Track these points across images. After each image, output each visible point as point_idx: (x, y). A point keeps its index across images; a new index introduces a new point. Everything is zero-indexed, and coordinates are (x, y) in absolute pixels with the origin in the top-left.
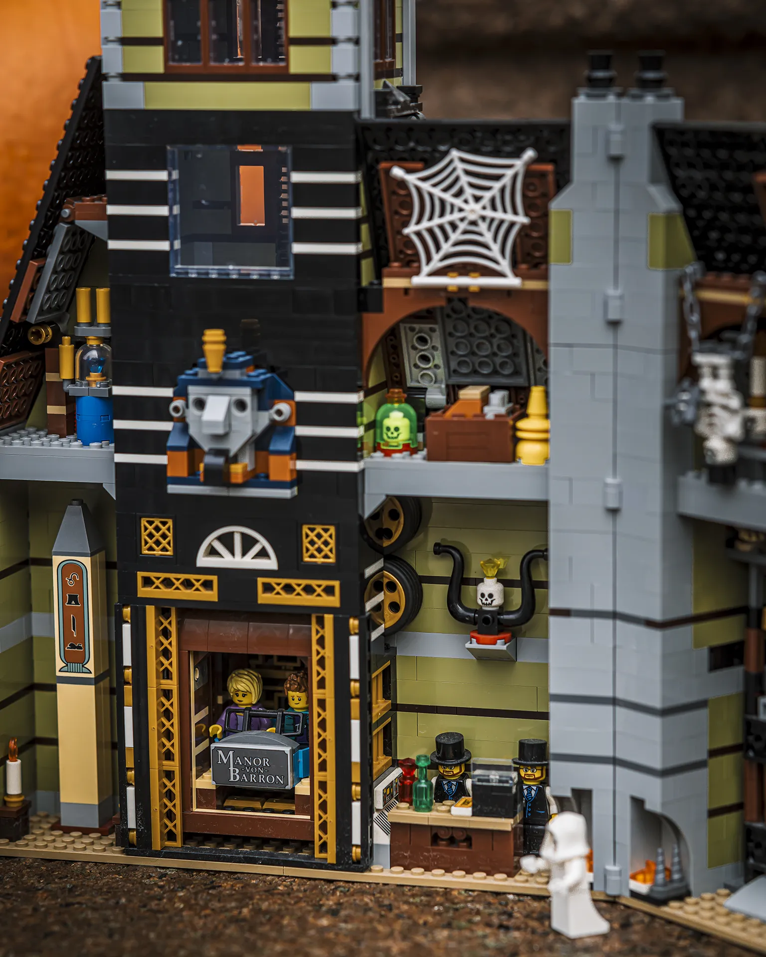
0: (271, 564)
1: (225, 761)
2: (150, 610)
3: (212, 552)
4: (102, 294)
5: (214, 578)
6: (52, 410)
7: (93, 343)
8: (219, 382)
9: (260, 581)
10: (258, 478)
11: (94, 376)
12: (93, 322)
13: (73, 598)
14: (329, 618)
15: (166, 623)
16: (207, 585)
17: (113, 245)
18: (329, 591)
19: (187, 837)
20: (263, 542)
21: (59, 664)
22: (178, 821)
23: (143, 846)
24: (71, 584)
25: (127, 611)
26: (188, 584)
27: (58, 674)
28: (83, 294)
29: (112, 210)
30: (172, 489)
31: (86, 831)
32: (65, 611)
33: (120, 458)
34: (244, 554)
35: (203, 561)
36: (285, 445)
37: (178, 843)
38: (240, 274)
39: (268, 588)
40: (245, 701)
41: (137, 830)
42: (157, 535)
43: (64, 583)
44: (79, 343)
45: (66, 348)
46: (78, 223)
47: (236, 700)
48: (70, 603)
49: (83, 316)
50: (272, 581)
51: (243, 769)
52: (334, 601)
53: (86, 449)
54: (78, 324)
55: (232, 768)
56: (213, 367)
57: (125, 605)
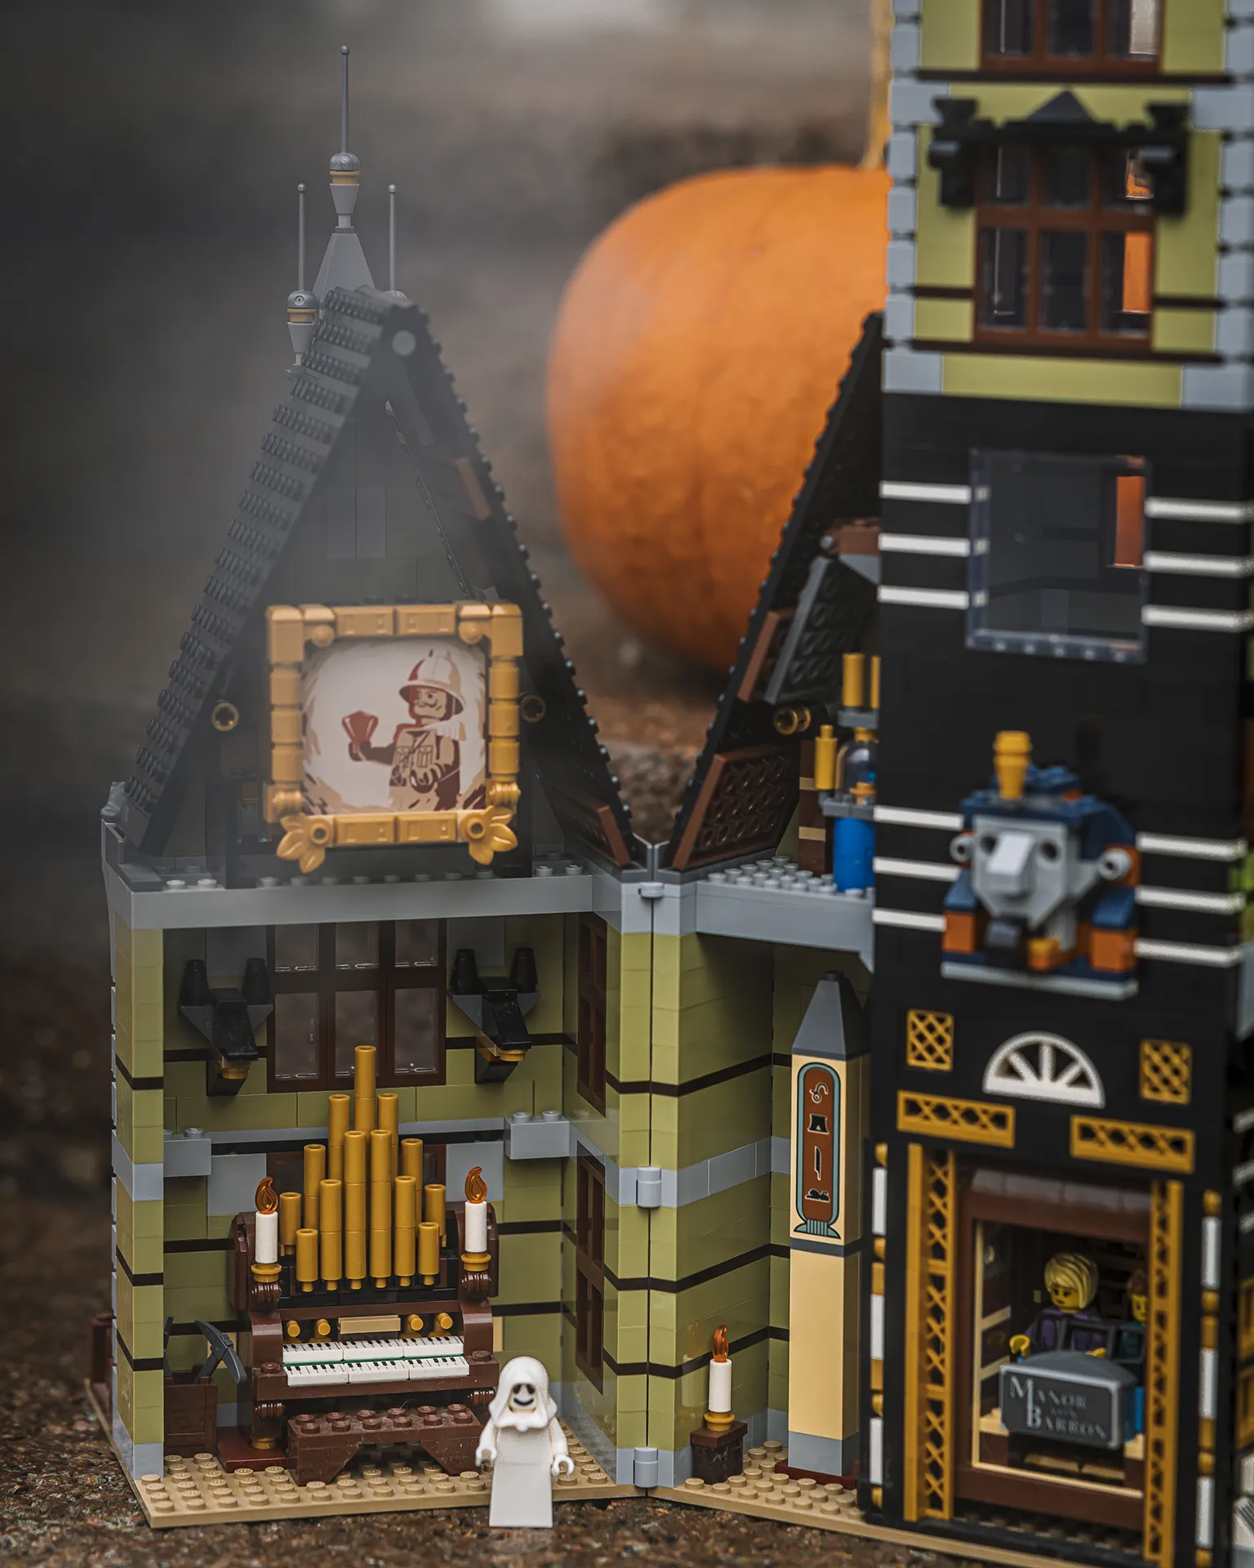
0: (1092, 1096)
1: (1021, 1393)
2: (915, 1152)
3: (1010, 1071)
5: (1009, 1112)
6: (805, 833)
7: (862, 737)
8: (1018, 813)
9: (1077, 1121)
10: (1075, 962)
11: (863, 789)
12: (864, 706)
13: (818, 1121)
14: (1175, 1188)
15: (939, 1174)
16: (999, 1120)
17: (888, 594)
18: (1178, 1145)
19: (961, 1506)
20: (1083, 1063)
21: (795, 1220)
22: (946, 1479)
23: (888, 1512)
24: (816, 1099)
25: (882, 1150)
26: (970, 1116)
27: (793, 1235)
28: (852, 661)
29: (889, 542)
30: (950, 970)
31: (822, 1479)
32: (807, 1141)
33: (883, 916)
34: (1057, 1074)
35: (994, 1082)
36: (1116, 915)
37: (944, 1514)
38: (1068, 650)
39: (1087, 1133)
40: (1068, 1302)
41: (883, 1487)
42: (931, 1038)
43: (807, 1096)
44: (845, 737)
45: (825, 742)
46: (845, 558)
47: (1055, 1299)
48: (813, 1128)
49: (851, 697)
50: (1094, 1123)
51: (1046, 1408)
52: (1182, 1162)
53: (839, 898)
54: (842, 708)
55: (1030, 1407)
56: (1009, 788)
57: (880, 1141)
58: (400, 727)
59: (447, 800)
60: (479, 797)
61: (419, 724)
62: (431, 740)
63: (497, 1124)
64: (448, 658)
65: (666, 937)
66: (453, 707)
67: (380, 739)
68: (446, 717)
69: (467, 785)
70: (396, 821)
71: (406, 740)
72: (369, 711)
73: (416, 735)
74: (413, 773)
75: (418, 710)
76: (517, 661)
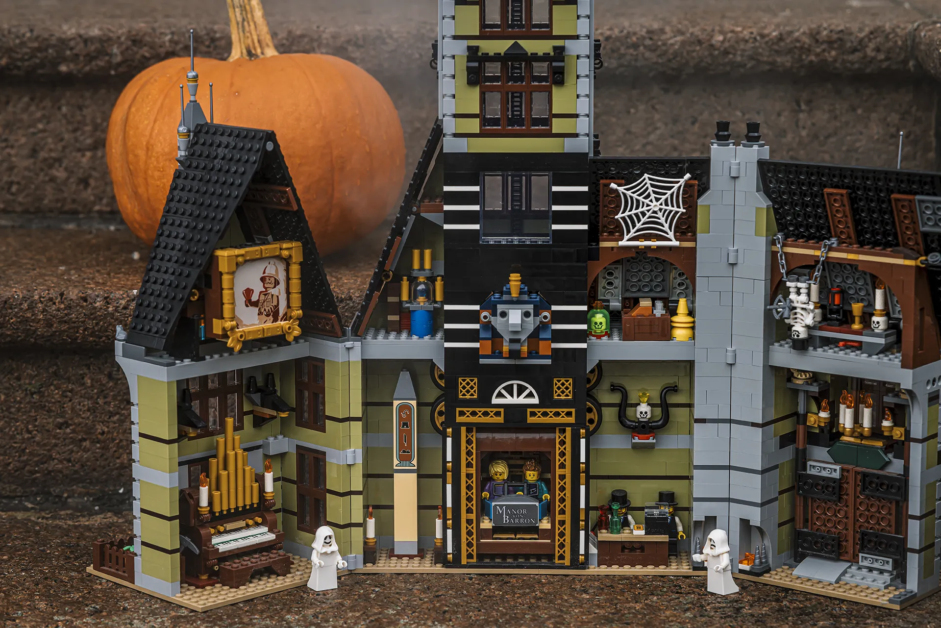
0: (535, 401)
1: (501, 512)
2: (463, 429)
3: (500, 395)
4: (427, 253)
5: (502, 410)
6: (390, 318)
7: (421, 280)
8: (518, 302)
9: (529, 410)
10: (533, 353)
11: (422, 299)
12: (422, 268)
13: (405, 424)
14: (569, 430)
15: (471, 436)
16: (498, 414)
17: (446, 227)
18: (569, 414)
19: (480, 557)
20: (530, 388)
21: (396, 462)
22: (474, 548)
23: (456, 562)
24: (404, 416)
25: (449, 430)
26: (486, 414)
27: (395, 468)
28: (416, 253)
29: (447, 208)
30: (482, 361)
31: (411, 557)
32: (400, 432)
33: (447, 345)
34: (518, 396)
35: (495, 401)
36: (548, 335)
37: (475, 560)
38: (531, 242)
39: (533, 414)
40: (500, 478)
41: (453, 554)
42: (468, 387)
43: (400, 414)
44: (413, 281)
45: (405, 284)
46: (422, 214)
47: (496, 477)
48: (403, 427)
49: (416, 266)
50: (536, 410)
51: (511, 516)
52: (572, 420)
53: (421, 340)
54: (413, 270)
55: (504, 516)
56: (515, 294)
57: (449, 427)
58: (261, 292)
59: (275, 320)
60: (286, 317)
61: (266, 291)
62: (270, 297)
63: (260, 442)
64: (274, 264)
65: (354, 362)
66: (277, 283)
67: (254, 298)
68: (275, 287)
69: (281, 312)
70: (263, 329)
71: (262, 297)
72: (251, 288)
73: (265, 295)
74: (265, 310)
75: (266, 285)
76: (301, 264)
